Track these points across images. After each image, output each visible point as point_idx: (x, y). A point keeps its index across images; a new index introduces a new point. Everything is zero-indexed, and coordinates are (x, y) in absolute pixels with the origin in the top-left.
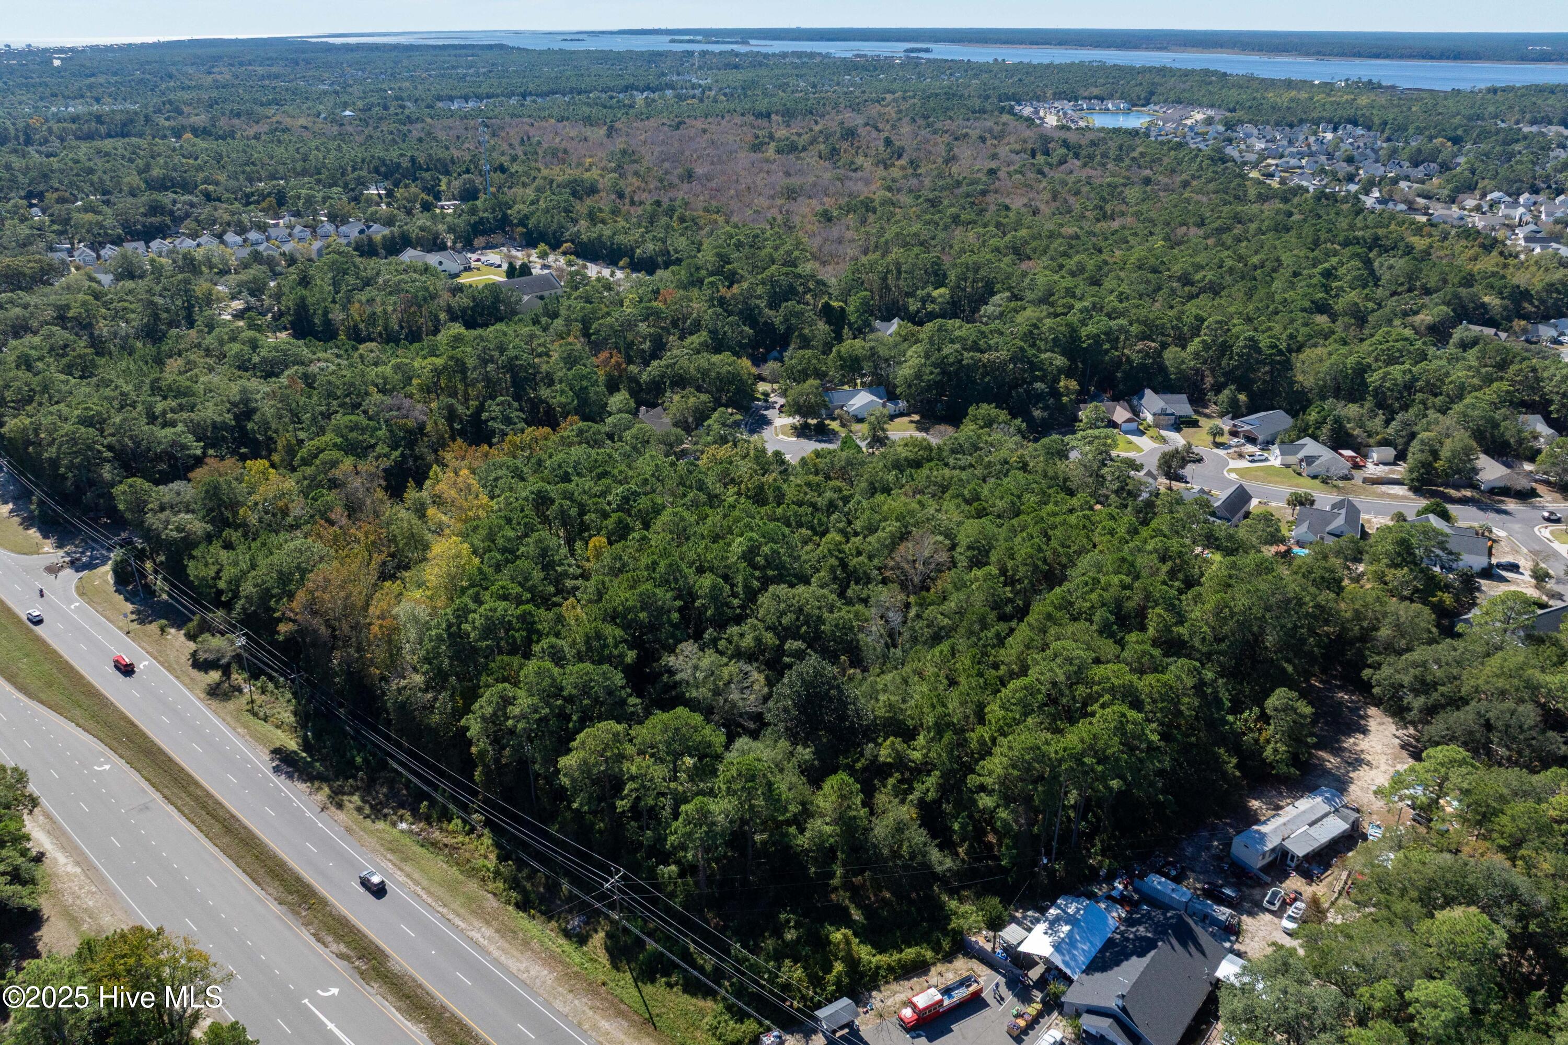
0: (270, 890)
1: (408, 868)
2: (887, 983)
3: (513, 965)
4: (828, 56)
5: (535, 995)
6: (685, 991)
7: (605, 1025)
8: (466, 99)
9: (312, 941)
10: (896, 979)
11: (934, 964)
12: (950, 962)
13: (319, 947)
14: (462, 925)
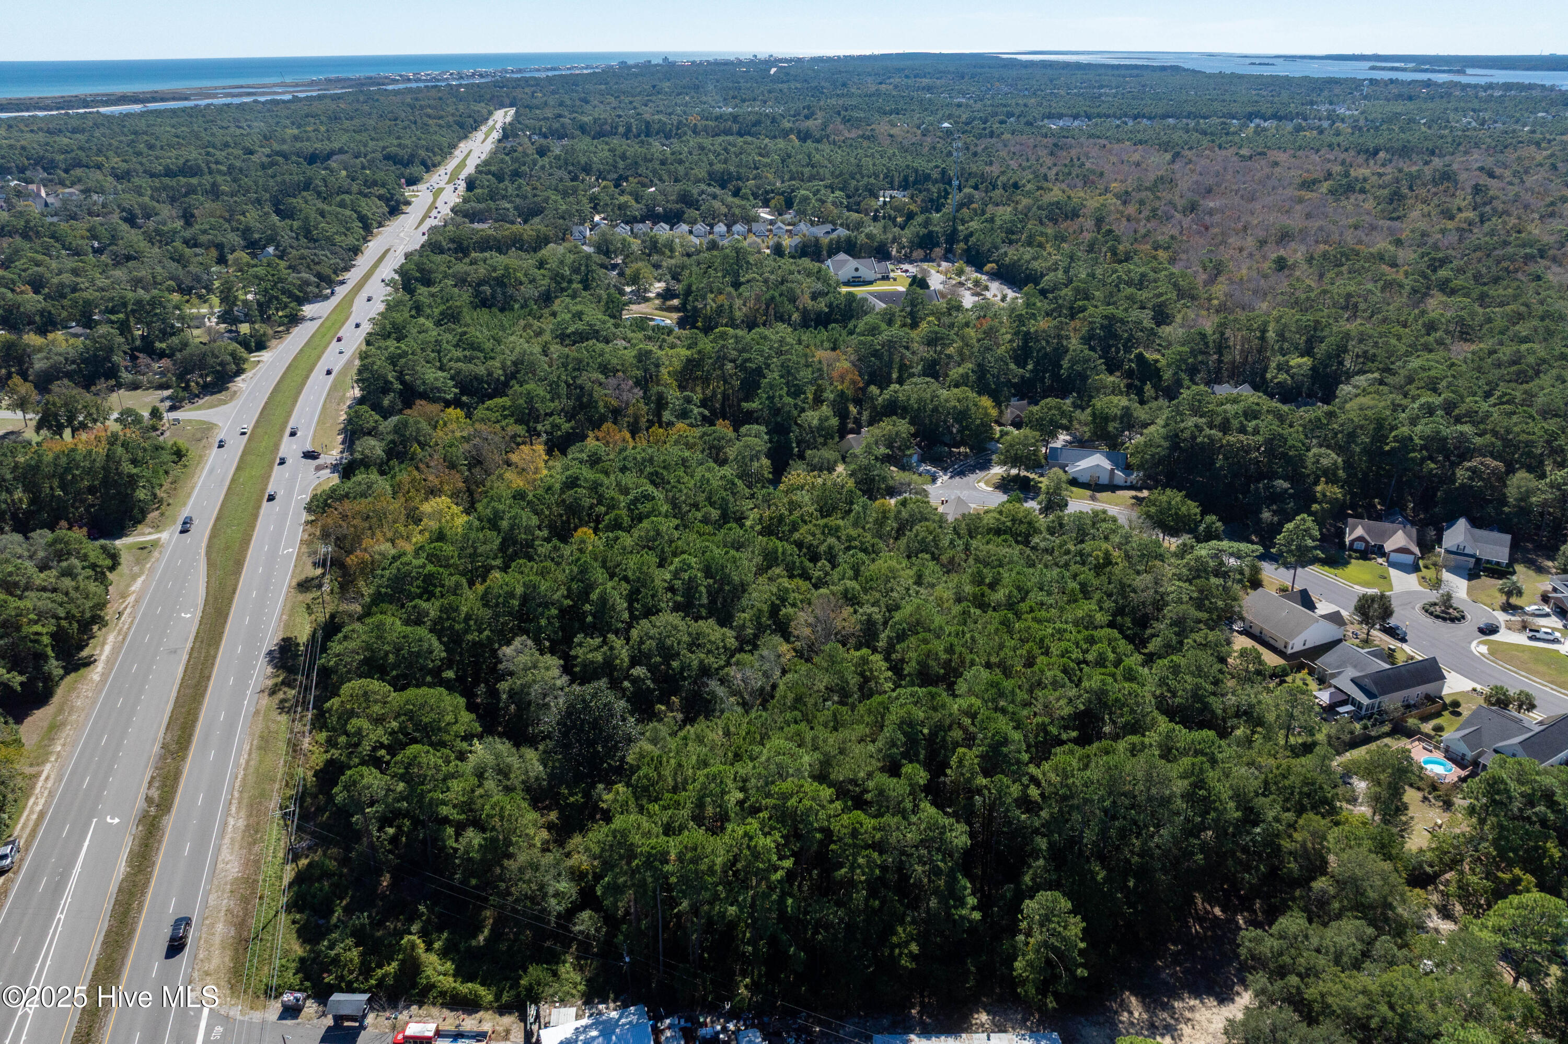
0: (169, 735)
1: (254, 755)
2: (434, 1004)
3: (225, 854)
4: (1552, 88)
5: (210, 881)
6: (298, 931)
7: (220, 927)
8: (1075, 117)
9: (147, 778)
10: (443, 1005)
11: (487, 1009)
12: (501, 1014)
13: (145, 784)
14: (234, 809)
